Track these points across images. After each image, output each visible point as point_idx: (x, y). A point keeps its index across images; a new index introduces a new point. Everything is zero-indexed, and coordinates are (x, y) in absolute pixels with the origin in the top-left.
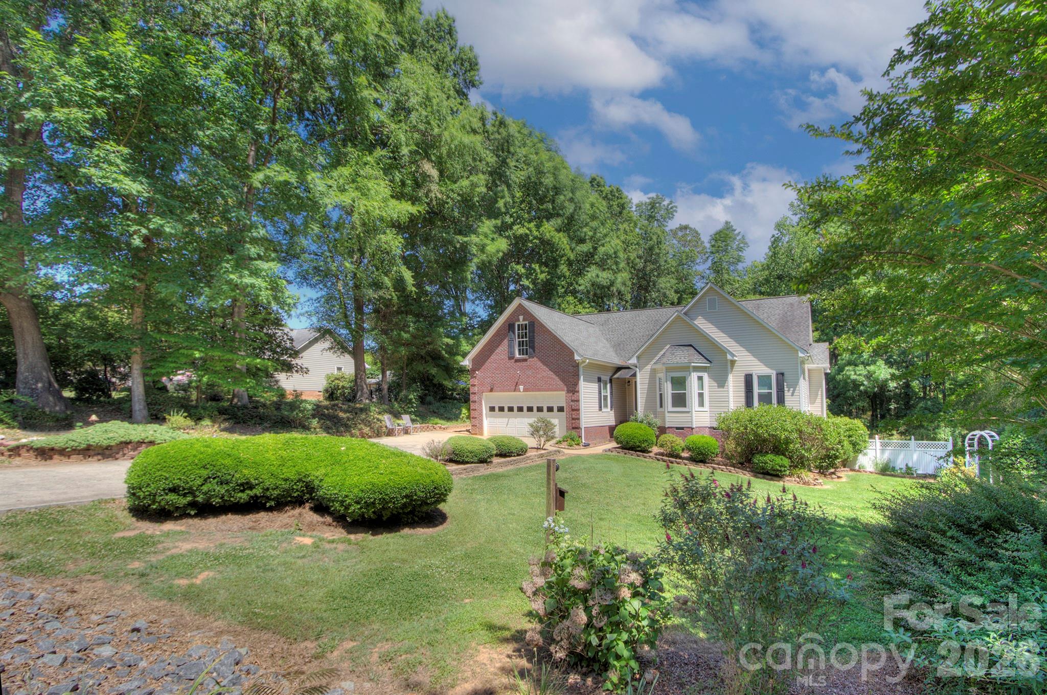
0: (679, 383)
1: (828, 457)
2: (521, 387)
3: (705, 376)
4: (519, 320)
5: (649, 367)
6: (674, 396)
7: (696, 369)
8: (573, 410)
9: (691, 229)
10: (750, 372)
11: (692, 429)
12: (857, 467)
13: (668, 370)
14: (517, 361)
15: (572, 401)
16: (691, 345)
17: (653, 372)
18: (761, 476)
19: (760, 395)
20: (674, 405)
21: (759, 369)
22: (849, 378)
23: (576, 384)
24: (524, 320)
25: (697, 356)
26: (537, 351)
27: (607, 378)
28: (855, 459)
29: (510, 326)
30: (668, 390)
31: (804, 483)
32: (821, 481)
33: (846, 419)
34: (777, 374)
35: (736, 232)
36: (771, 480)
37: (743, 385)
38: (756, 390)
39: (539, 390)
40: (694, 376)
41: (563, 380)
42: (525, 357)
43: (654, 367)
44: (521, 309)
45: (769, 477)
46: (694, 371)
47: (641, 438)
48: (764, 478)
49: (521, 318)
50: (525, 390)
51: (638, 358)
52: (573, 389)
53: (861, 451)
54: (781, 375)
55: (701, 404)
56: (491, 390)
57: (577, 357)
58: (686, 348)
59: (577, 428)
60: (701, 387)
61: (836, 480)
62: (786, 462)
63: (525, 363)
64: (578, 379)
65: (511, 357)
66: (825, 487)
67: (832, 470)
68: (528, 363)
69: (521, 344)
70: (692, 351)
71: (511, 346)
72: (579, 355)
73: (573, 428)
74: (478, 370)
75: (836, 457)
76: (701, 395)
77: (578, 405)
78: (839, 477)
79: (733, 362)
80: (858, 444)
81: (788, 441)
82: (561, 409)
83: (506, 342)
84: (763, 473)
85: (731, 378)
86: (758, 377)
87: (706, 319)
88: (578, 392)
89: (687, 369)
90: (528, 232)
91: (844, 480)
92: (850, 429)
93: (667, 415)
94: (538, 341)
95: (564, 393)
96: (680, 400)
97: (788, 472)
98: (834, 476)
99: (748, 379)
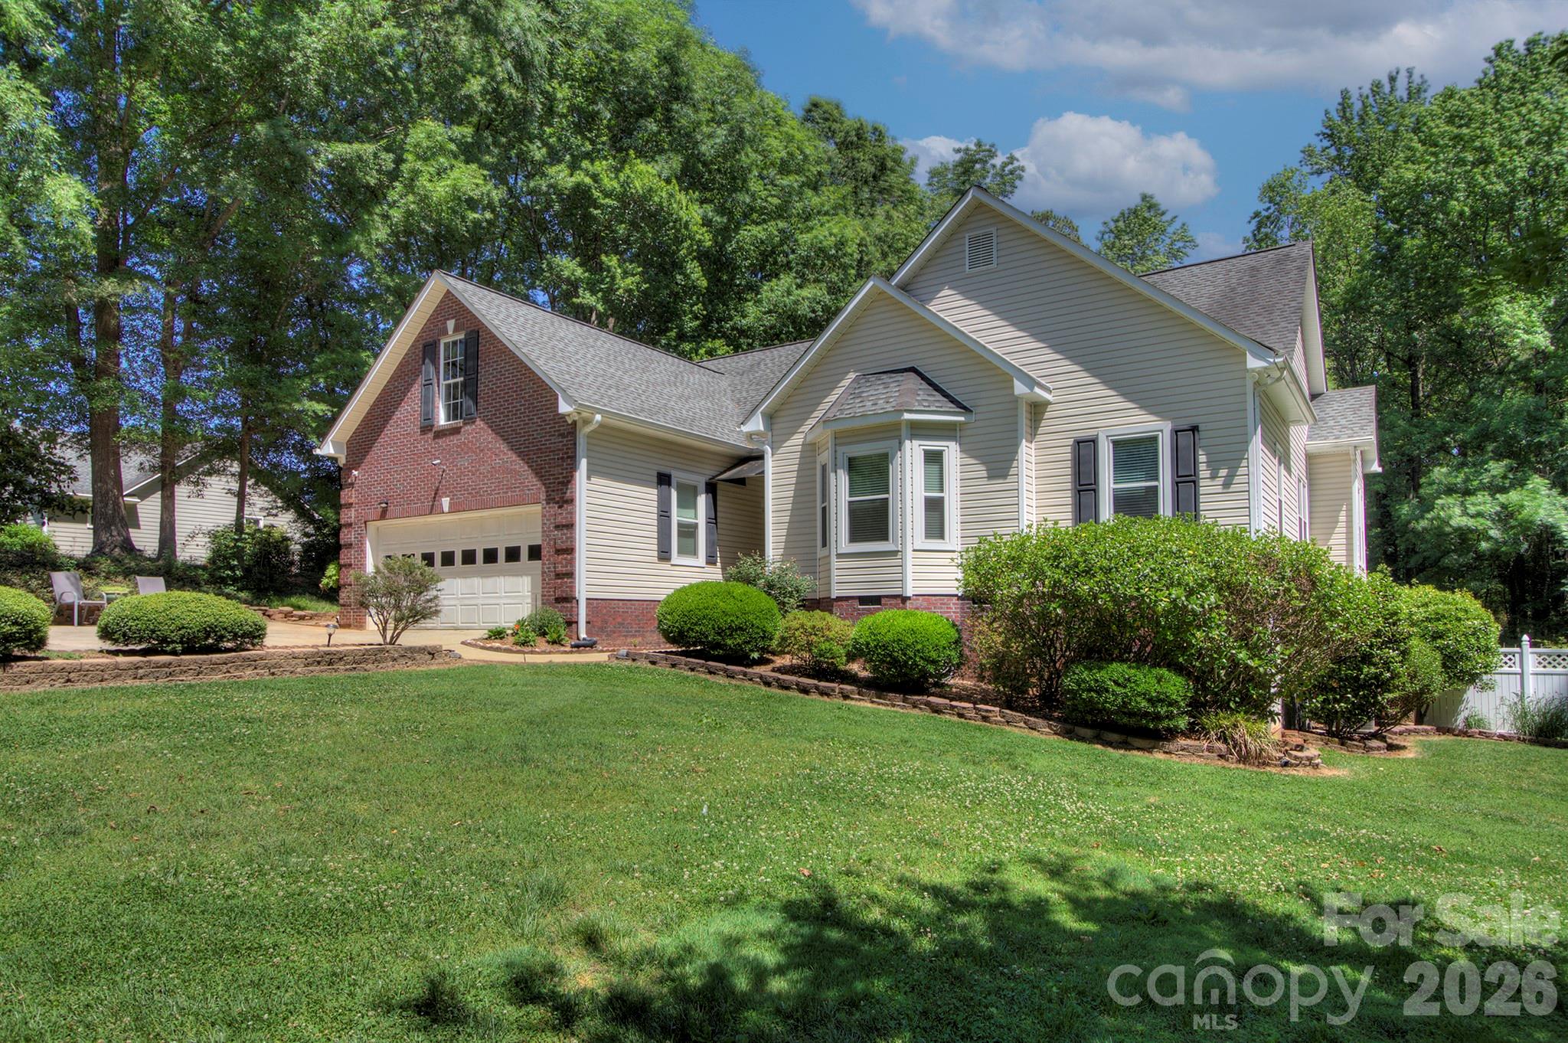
0: (871, 471)
1: (1356, 684)
2: (446, 502)
3: (952, 452)
4: (445, 332)
5: (797, 440)
6: (856, 511)
7: (919, 430)
8: (560, 551)
9: (1057, 220)
10: (1090, 432)
11: (904, 599)
12: (1460, 722)
13: (844, 439)
14: (441, 434)
15: (557, 527)
16: (913, 370)
17: (810, 450)
18: (1088, 733)
20: (855, 536)
21: (1119, 420)
22: (1448, 524)
23: (568, 480)
24: (457, 330)
25: (923, 392)
26: (484, 404)
27: (701, 482)
28: (1455, 701)
29: (426, 348)
30: (842, 495)
31: (1244, 759)
32: (1312, 751)
33: (1430, 591)
34: (1176, 432)
35: (1167, 217)
36: (1126, 746)
37: (1066, 469)
38: (1108, 484)
39: (484, 506)
40: (913, 452)
41: (538, 473)
42: (460, 423)
43: (811, 436)
44: (450, 306)
45: (1115, 737)
46: (913, 436)
47: (722, 623)
48: (1098, 739)
49: (451, 324)
50: (454, 508)
51: (770, 418)
52: (559, 494)
53: (1473, 678)
54: (1188, 434)
55: (935, 527)
56: (383, 515)
57: (564, 408)
58: (899, 377)
59: (566, 599)
60: (937, 480)
61: (1383, 754)
62: (1175, 686)
63: (454, 440)
64: (573, 467)
65: (427, 427)
66: (1327, 772)
67: (1373, 728)
68: (465, 436)
69: (451, 392)
70: (912, 381)
71: (428, 402)
72: (570, 400)
73: (558, 600)
74: (358, 466)
75: (1384, 686)
76: (934, 507)
77: (572, 539)
78: (1391, 747)
79: (1038, 409)
80: (1464, 657)
81: (1183, 620)
82: (535, 553)
83: (415, 392)
84: (1093, 726)
85: (1027, 452)
86: (1117, 444)
87: (966, 293)
88: (571, 501)
89: (895, 432)
90: (588, 180)
91: (1409, 755)
92: (1439, 617)
93: (835, 563)
94: (485, 378)
95: (538, 508)
96: (872, 522)
97: (1182, 723)
98: (1375, 743)
99: (1084, 451)
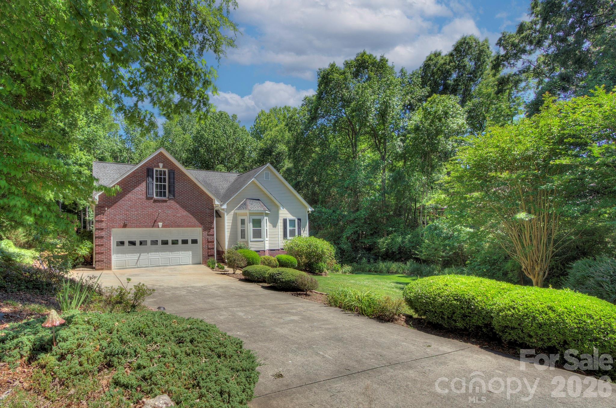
0: (257, 223)
2: (160, 224)
3: (268, 219)
4: (158, 167)
5: (233, 212)
6: (254, 231)
8: (209, 242)
10: (285, 218)
11: (264, 251)
13: (251, 214)
14: (155, 201)
15: (208, 236)
16: (259, 200)
17: (236, 215)
19: (290, 231)
20: (254, 237)
21: (289, 217)
23: (212, 222)
24: (164, 167)
25: (264, 206)
26: (176, 195)
29: (148, 171)
30: (250, 228)
34: (298, 220)
37: (282, 225)
38: (288, 228)
39: (178, 226)
40: (265, 219)
42: (163, 198)
43: (236, 212)
44: (160, 158)
46: (264, 216)
49: (161, 165)
50: (163, 226)
51: (227, 205)
52: (208, 226)
56: (125, 226)
57: (217, 203)
58: (257, 201)
63: (165, 204)
64: (214, 219)
65: (149, 197)
68: (168, 203)
69: (159, 187)
70: (260, 203)
71: (148, 188)
72: (219, 201)
73: (209, 256)
74: (109, 207)
77: (214, 239)
82: (195, 242)
83: (144, 184)
85: (279, 220)
86: (289, 220)
88: (214, 228)
89: (262, 214)
93: (250, 243)
94: (178, 186)
95: (201, 229)
96: (258, 234)
99: (285, 221)
